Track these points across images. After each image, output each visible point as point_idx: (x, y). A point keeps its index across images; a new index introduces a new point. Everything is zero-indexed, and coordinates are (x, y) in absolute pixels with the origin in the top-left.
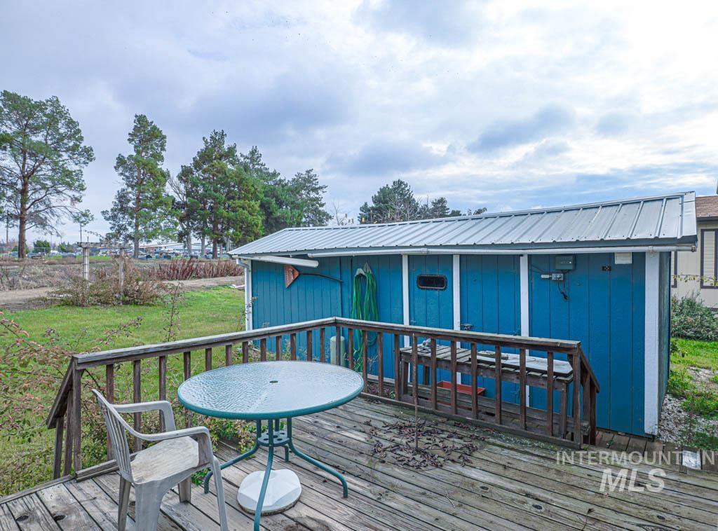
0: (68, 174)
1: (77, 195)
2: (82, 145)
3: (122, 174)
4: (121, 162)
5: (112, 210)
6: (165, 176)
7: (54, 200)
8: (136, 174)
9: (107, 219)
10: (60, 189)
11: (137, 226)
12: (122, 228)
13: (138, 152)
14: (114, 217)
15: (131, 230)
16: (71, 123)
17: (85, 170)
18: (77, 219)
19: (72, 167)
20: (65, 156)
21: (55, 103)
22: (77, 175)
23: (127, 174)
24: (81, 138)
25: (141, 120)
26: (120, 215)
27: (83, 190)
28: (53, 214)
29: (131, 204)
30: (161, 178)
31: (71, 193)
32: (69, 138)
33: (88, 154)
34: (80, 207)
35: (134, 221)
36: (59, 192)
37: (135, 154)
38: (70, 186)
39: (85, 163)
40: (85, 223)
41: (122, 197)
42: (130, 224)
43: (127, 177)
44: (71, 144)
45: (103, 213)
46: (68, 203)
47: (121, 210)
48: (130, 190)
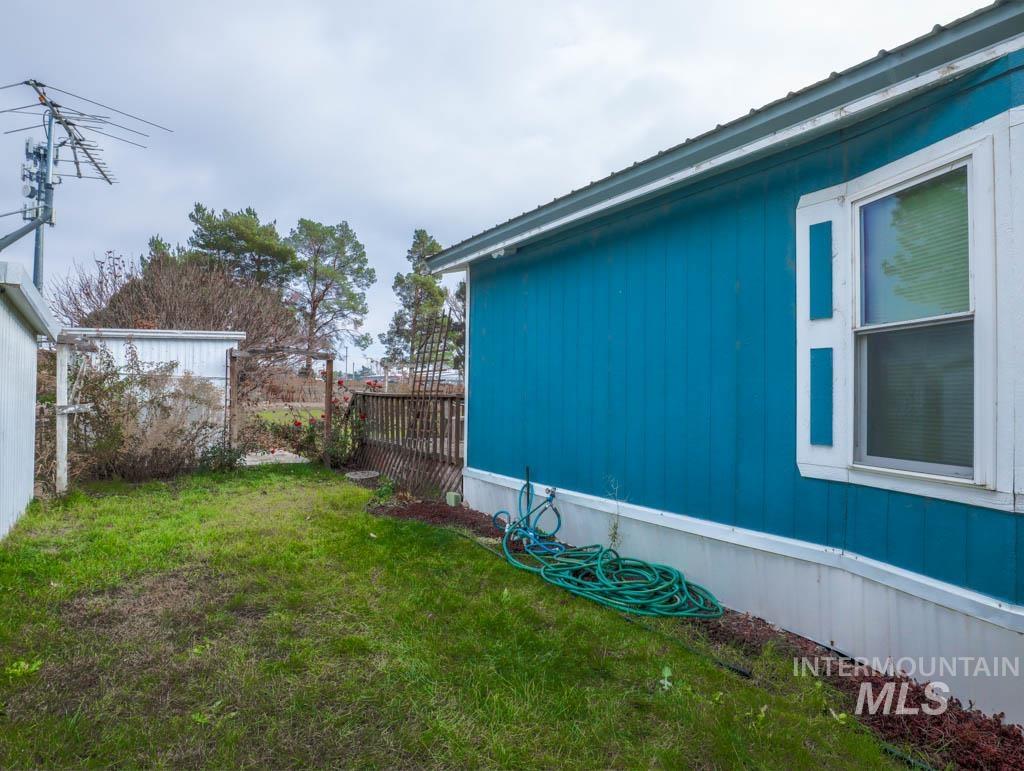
0: (352, 297)
1: (359, 318)
2: (365, 268)
3: (399, 294)
4: (399, 280)
5: (388, 333)
6: (443, 294)
7: (339, 323)
8: (414, 294)
9: (383, 343)
10: (346, 313)
11: (412, 350)
12: (397, 352)
13: (417, 270)
14: (390, 341)
15: (406, 354)
16: (358, 247)
17: (368, 292)
18: (358, 343)
19: (356, 290)
20: (350, 279)
21: (344, 227)
22: (360, 298)
23: (404, 294)
24: (366, 261)
25: (420, 235)
26: (396, 339)
27: (366, 313)
28: (338, 339)
29: (407, 327)
30: (439, 297)
31: (353, 316)
32: (354, 260)
33: (370, 276)
34: (362, 331)
35: (410, 344)
36: (344, 316)
37: (413, 272)
38: (354, 310)
39: (367, 285)
40: (365, 347)
41: (399, 319)
42: (405, 348)
43: (405, 298)
44: (356, 266)
45: (380, 336)
46: (351, 327)
47: (397, 332)
48: (407, 311)
